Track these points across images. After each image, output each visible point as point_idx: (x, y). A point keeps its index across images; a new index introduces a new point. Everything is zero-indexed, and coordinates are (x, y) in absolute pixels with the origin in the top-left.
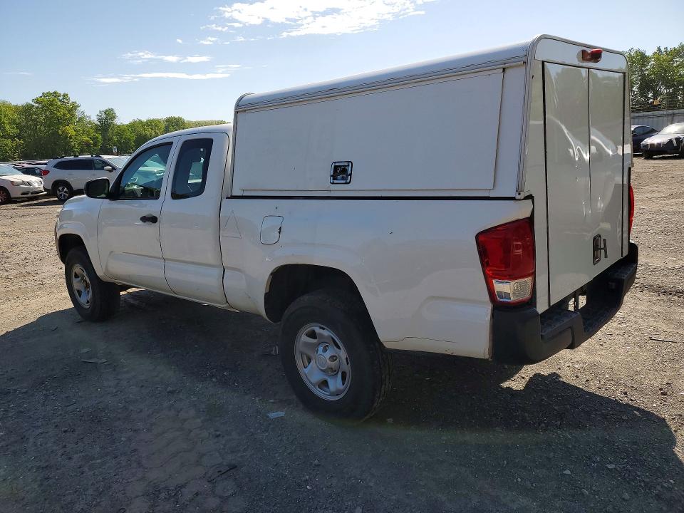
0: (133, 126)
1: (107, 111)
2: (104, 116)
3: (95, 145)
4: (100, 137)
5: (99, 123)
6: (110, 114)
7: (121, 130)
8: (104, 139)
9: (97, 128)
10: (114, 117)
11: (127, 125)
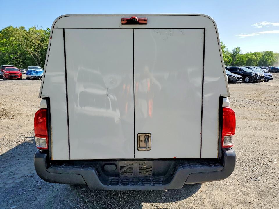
0: (247, 55)
1: (237, 48)
2: (235, 50)
3: (229, 62)
4: (232, 59)
5: (233, 54)
6: (238, 50)
7: (241, 57)
8: (233, 60)
9: (232, 56)
10: (239, 51)
11: (245, 54)
